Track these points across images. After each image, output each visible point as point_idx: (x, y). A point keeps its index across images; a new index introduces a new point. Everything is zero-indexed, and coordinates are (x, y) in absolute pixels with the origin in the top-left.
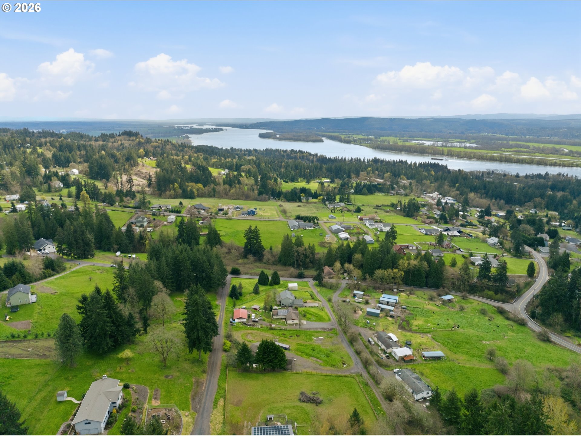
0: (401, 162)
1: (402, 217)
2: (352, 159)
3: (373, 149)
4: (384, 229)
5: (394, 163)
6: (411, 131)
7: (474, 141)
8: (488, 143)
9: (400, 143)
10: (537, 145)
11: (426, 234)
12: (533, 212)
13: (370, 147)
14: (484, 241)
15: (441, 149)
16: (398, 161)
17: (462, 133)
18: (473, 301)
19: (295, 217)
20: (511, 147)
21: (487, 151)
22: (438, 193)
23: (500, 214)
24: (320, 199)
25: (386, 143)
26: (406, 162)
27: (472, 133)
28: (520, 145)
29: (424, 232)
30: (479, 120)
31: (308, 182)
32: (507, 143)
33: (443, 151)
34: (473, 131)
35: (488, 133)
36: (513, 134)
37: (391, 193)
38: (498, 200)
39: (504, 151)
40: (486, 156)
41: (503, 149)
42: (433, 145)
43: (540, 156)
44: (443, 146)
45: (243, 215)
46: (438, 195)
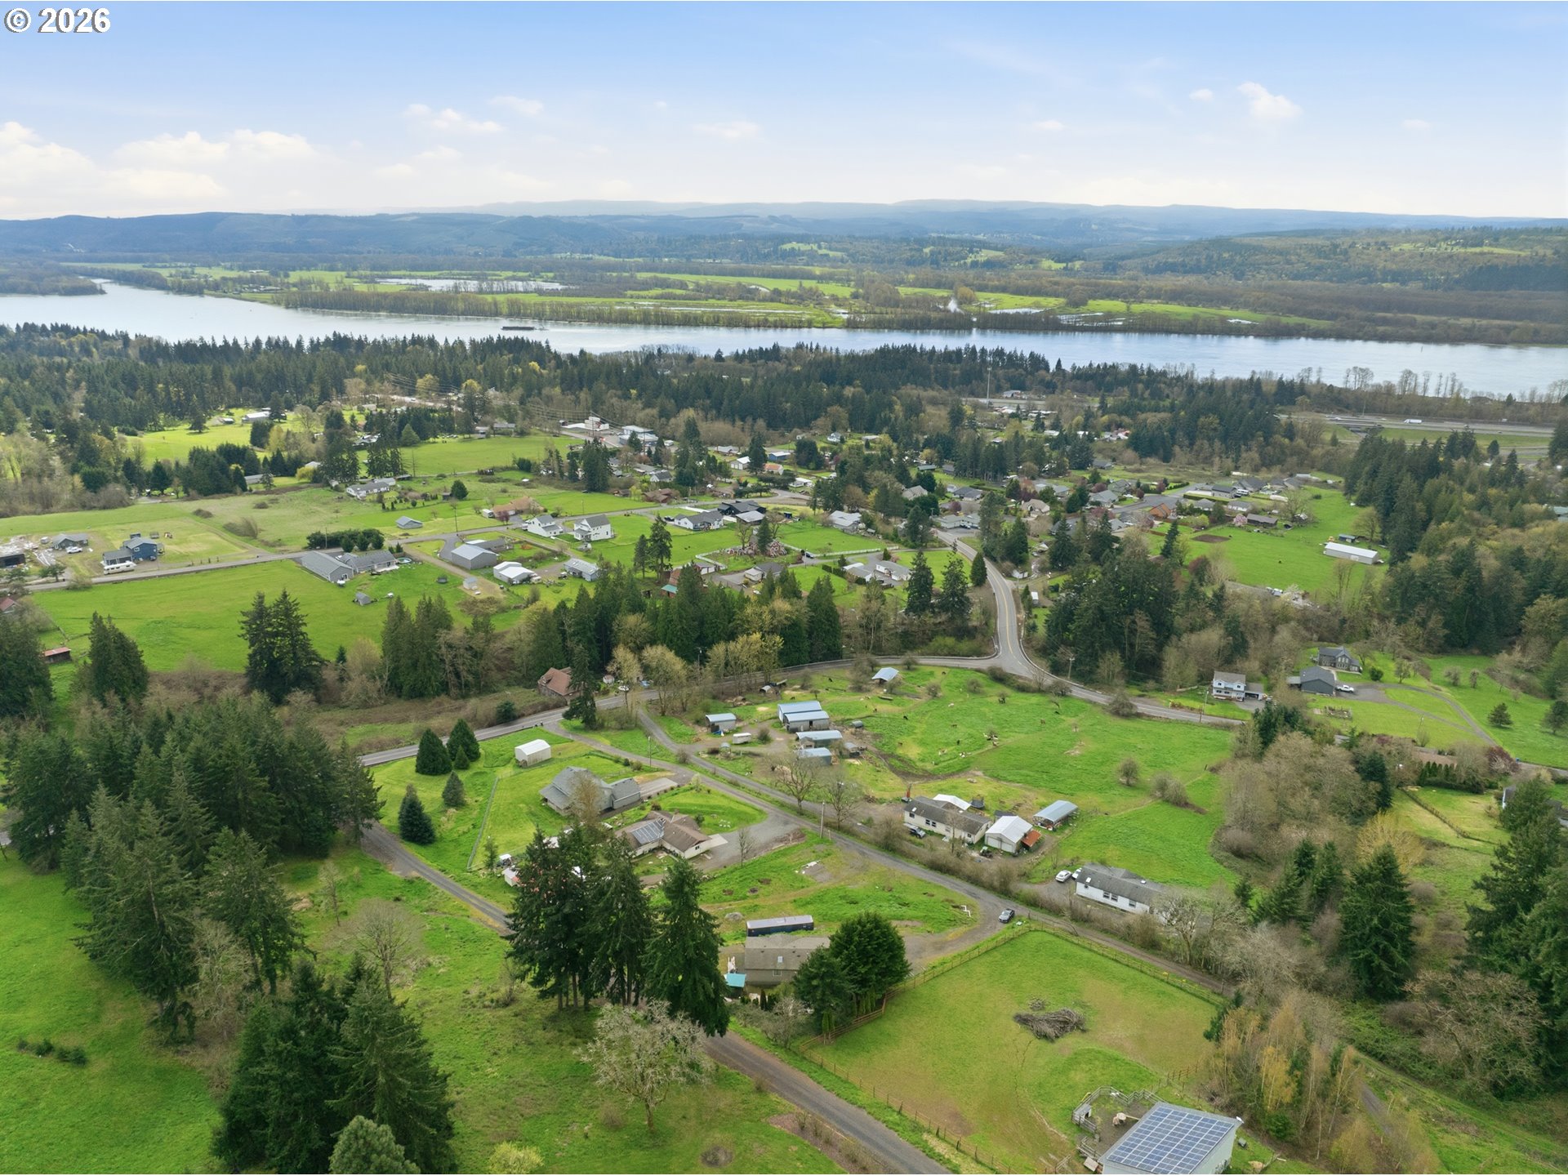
0: (416, 341)
1: (580, 494)
2: (258, 342)
3: (287, 307)
4: (593, 533)
5: (402, 346)
6: (369, 252)
7: (551, 275)
8: (585, 279)
9: (361, 288)
10: (703, 280)
11: (696, 529)
12: (835, 440)
13: (277, 303)
14: (828, 525)
15: (489, 298)
16: (409, 338)
17: (507, 253)
18: (929, 669)
19: (306, 542)
20: (645, 285)
21: (600, 300)
22: (598, 419)
23: (777, 454)
24: (303, 476)
25: (315, 289)
26: (432, 342)
27: (531, 253)
28: (665, 280)
29: (690, 525)
30: (540, 219)
31: (198, 427)
32: (632, 276)
33: (495, 304)
34: (535, 249)
35: (573, 252)
36: (631, 254)
37: (477, 432)
38: (749, 420)
39: (638, 297)
40: (610, 313)
41: (629, 293)
42: (456, 287)
43: (722, 307)
44: (481, 291)
45: (123, 566)
46: (599, 424)
